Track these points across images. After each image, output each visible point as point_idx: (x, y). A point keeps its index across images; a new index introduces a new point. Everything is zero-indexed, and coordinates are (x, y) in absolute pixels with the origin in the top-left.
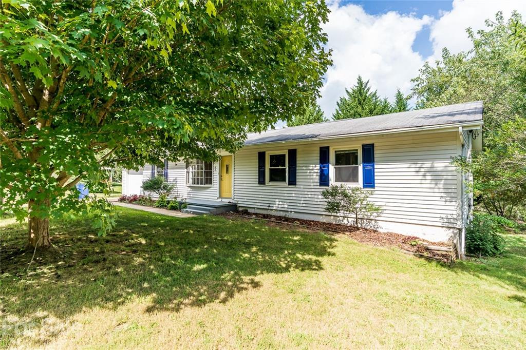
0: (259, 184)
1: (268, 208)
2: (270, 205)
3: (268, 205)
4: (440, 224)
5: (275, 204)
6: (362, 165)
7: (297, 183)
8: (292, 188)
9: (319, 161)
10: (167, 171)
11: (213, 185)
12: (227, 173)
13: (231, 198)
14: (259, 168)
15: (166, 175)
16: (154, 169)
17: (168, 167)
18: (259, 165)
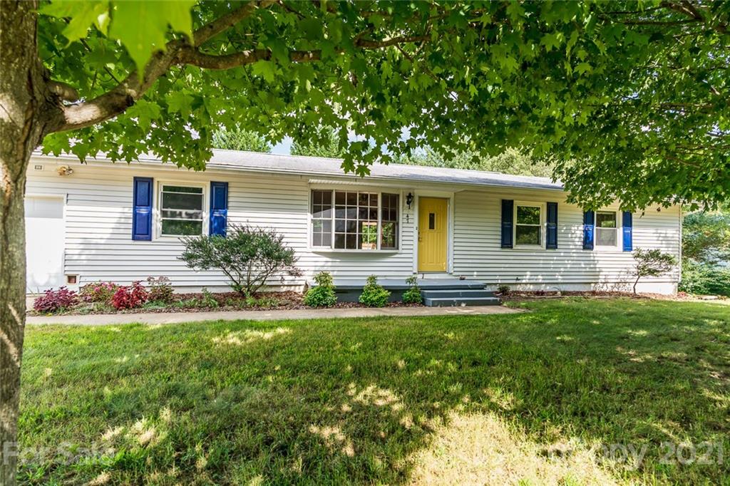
0: (502, 247)
1: (514, 282)
2: (519, 278)
3: (516, 278)
4: (669, 280)
5: (526, 275)
6: (621, 228)
7: (559, 247)
8: (551, 252)
9: (582, 222)
10: (225, 214)
11: (400, 251)
12: (432, 227)
13: (445, 272)
14: (502, 223)
15: (216, 224)
16: (149, 204)
17: (230, 204)
18: (503, 220)
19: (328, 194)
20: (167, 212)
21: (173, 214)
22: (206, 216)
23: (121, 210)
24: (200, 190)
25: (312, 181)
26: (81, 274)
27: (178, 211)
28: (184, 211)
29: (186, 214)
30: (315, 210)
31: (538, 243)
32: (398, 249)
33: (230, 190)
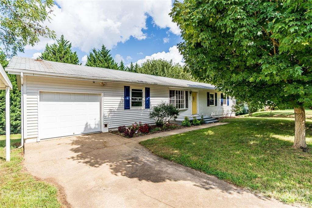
0: (207, 106)
2: (210, 114)
5: (212, 114)
6: (227, 100)
7: (217, 105)
9: (221, 98)
10: (149, 99)
11: (189, 108)
12: (194, 101)
13: (196, 114)
14: (207, 99)
15: (147, 102)
16: (129, 96)
17: (150, 95)
18: (207, 98)
19: (174, 91)
20: (133, 98)
21: (135, 99)
22: (144, 99)
23: (120, 98)
24: (141, 90)
25: (169, 87)
26: (109, 123)
27: (136, 98)
28: (138, 98)
29: (139, 99)
30: (170, 97)
31: (213, 104)
32: (188, 108)
33: (150, 90)
